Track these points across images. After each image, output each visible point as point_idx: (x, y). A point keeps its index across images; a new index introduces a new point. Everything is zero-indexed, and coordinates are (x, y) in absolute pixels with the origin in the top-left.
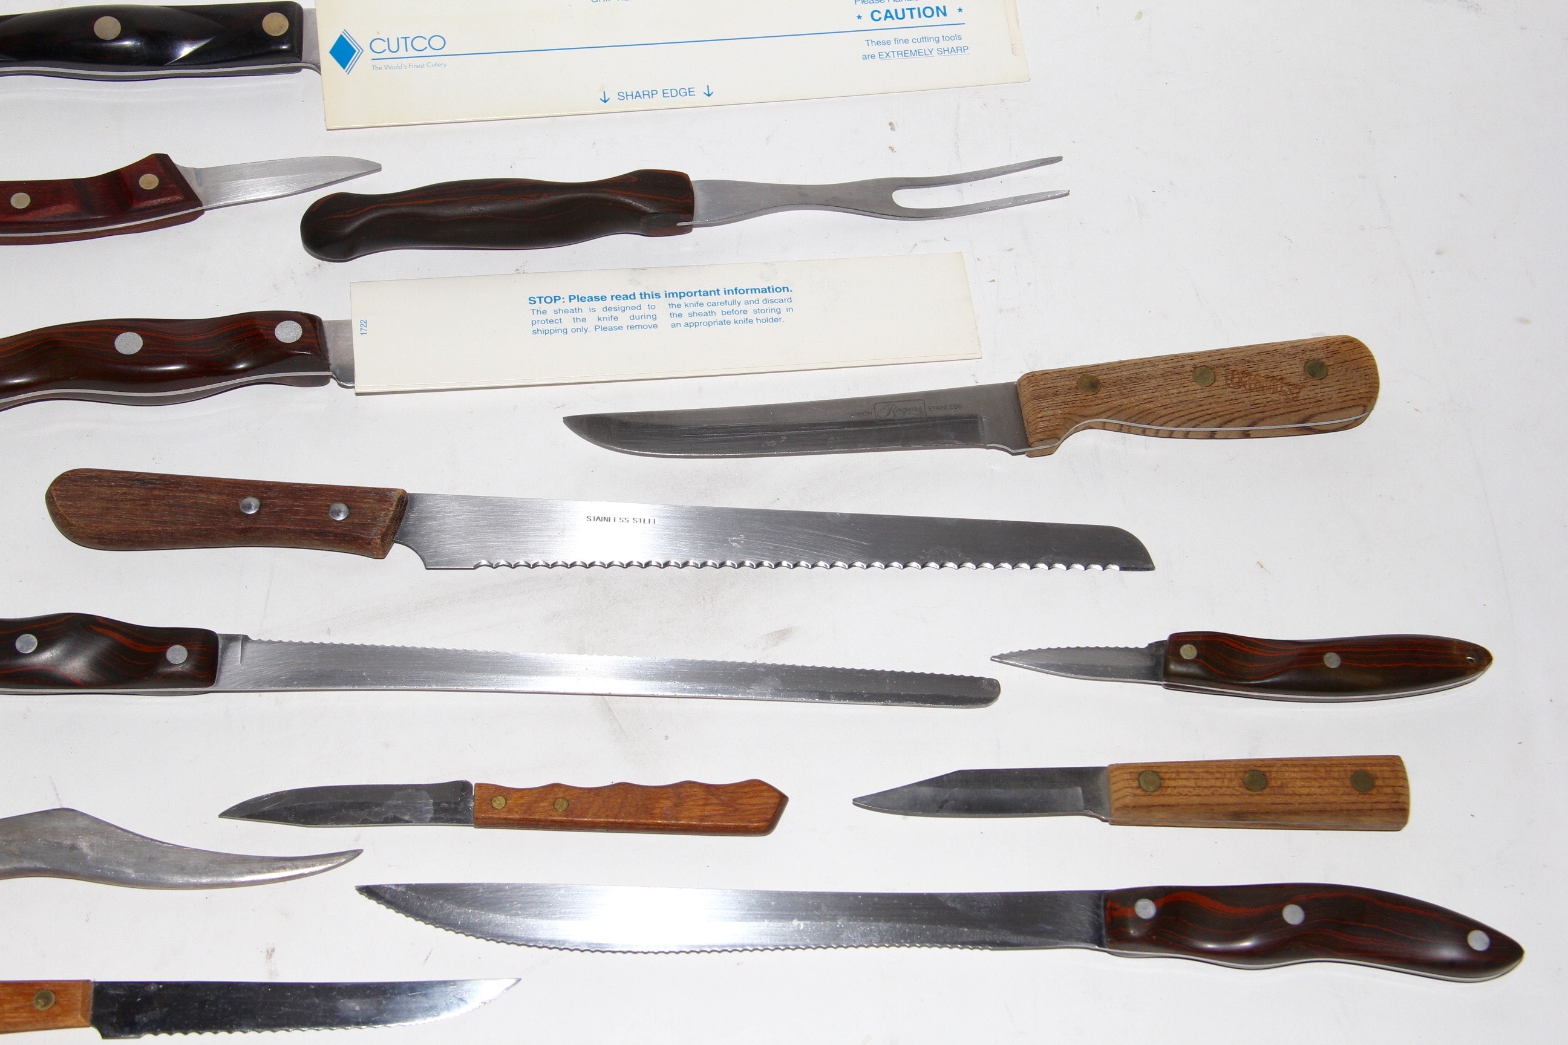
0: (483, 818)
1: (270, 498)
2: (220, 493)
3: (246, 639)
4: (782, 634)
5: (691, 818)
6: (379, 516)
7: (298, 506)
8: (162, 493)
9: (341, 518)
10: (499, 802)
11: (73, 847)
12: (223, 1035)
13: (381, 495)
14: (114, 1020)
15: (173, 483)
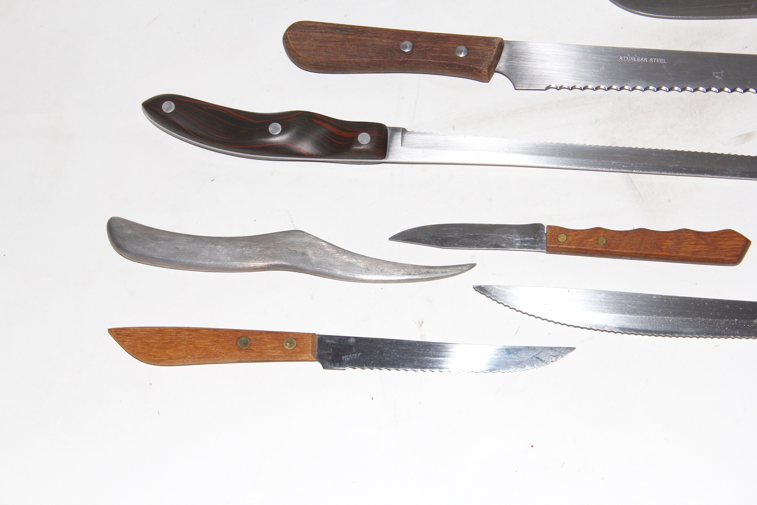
0: (552, 247)
1: (419, 42)
2: (388, 38)
3: (404, 131)
4: (748, 136)
5: (685, 252)
6: (487, 55)
7: (437, 47)
8: (353, 37)
9: (462, 55)
10: (562, 238)
11: (304, 254)
12: (393, 371)
13: (488, 41)
14: (330, 358)
15: (359, 31)
